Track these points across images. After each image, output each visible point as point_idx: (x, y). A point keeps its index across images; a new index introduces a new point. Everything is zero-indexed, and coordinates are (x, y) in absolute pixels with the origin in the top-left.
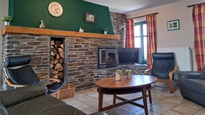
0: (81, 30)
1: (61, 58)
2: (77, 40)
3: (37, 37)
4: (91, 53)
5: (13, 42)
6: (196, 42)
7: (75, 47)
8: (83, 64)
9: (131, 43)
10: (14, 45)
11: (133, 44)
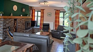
0: (21, 15)
1: (15, 26)
2: (20, 19)
3: (10, 20)
4: (24, 24)
5: (5, 22)
6: (55, 21)
7: (20, 22)
8: (21, 28)
9: (33, 18)
10: (5, 23)
11: (34, 19)
